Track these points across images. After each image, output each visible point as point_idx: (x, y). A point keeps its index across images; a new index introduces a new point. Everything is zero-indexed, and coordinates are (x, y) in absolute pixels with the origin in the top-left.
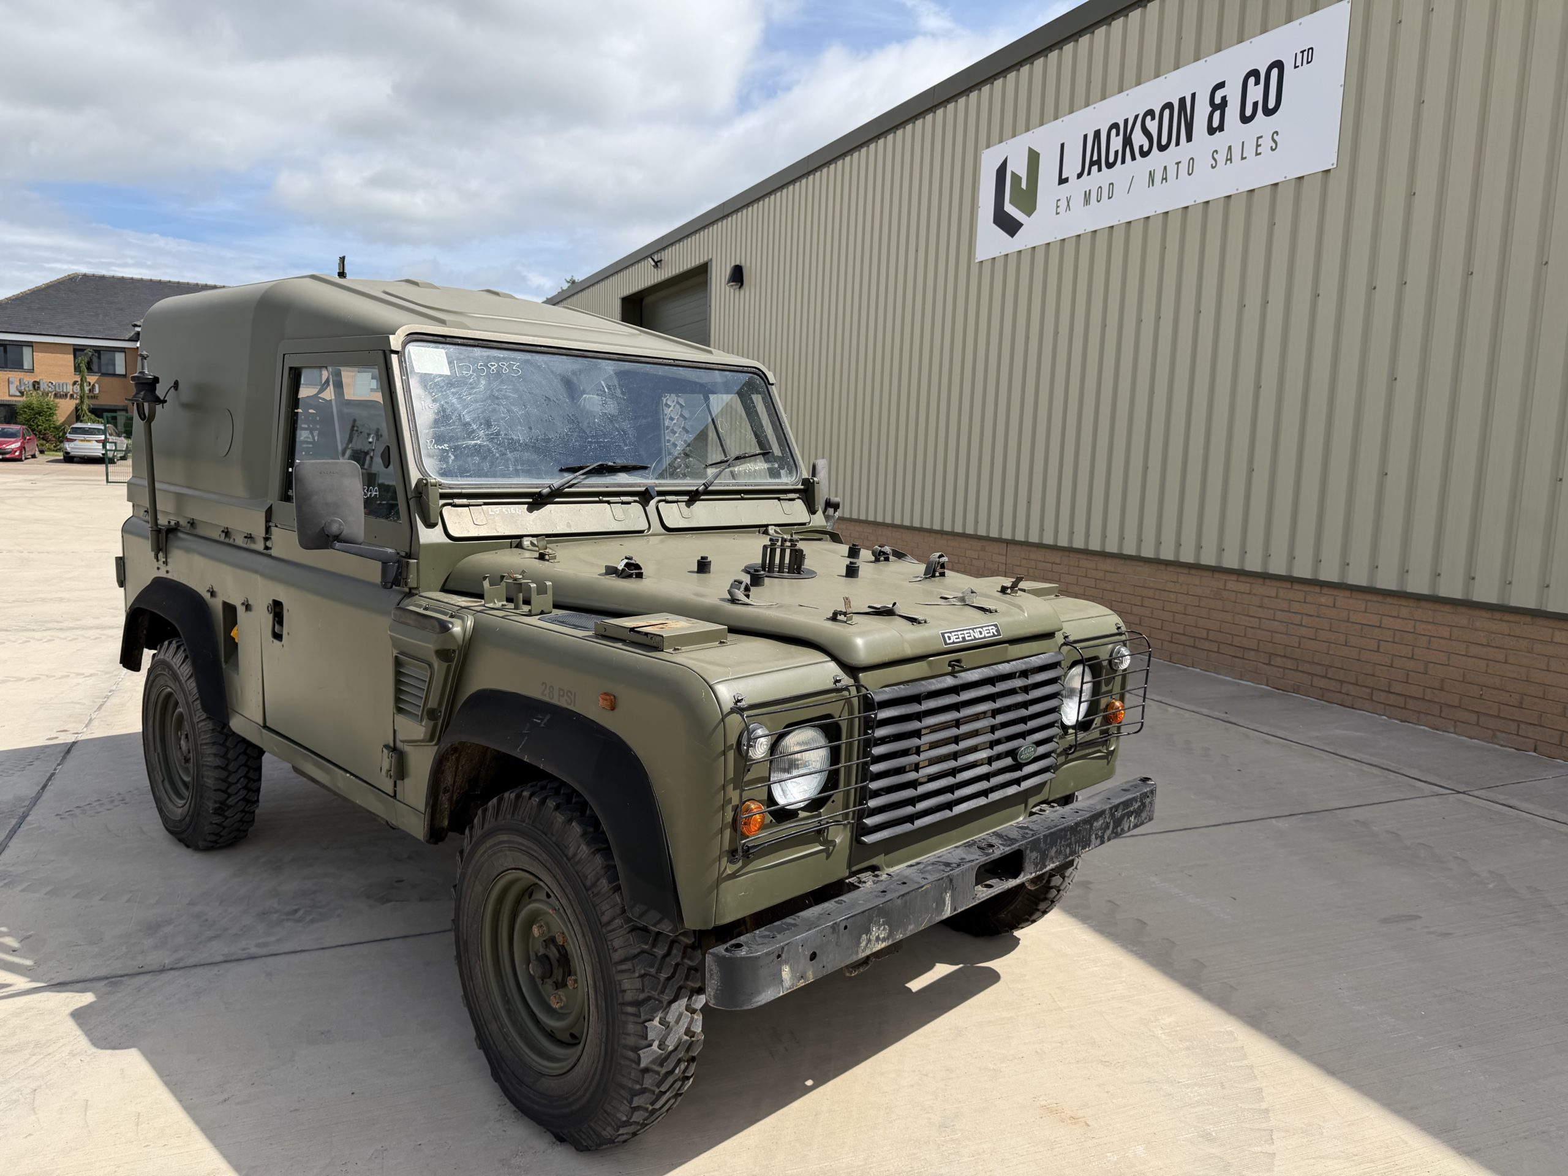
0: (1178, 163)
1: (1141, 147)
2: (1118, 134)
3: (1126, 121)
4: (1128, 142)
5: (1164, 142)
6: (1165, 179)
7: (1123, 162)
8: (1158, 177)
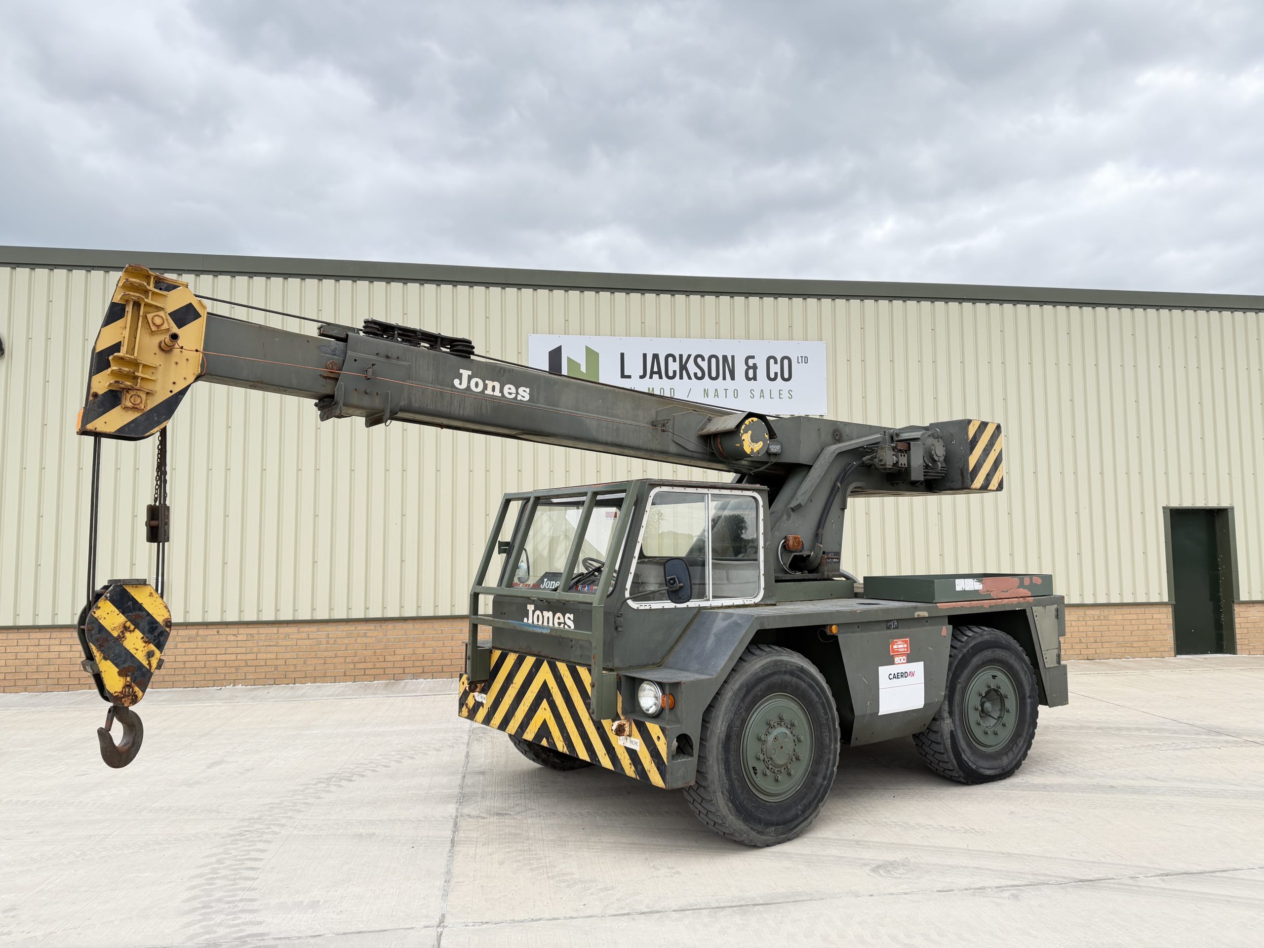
0: (726, 390)
1: (695, 374)
2: (674, 360)
3: (681, 356)
4: (683, 367)
5: (714, 375)
6: (717, 395)
7: (681, 378)
8: (712, 393)
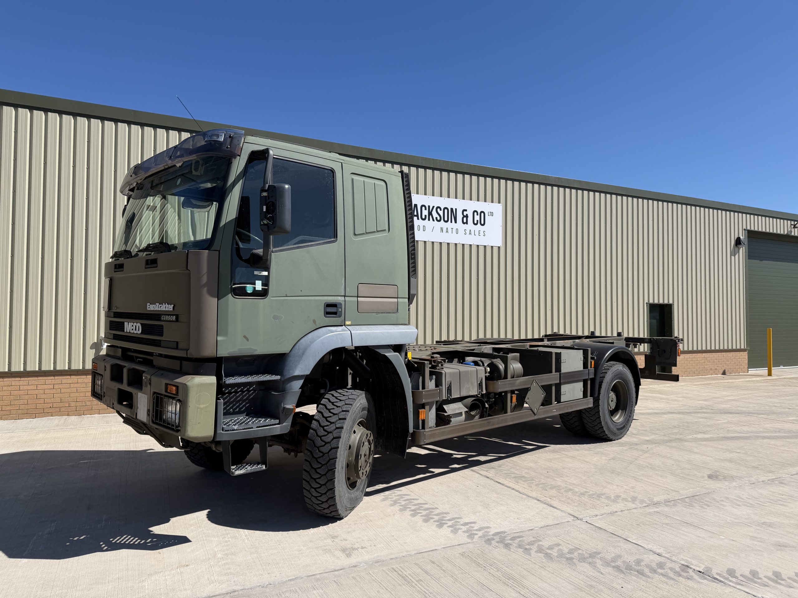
0: (452, 229)
1: (436, 218)
2: (426, 209)
3: (429, 207)
4: (430, 213)
5: (446, 219)
6: (447, 232)
7: (429, 220)
8: (445, 230)
